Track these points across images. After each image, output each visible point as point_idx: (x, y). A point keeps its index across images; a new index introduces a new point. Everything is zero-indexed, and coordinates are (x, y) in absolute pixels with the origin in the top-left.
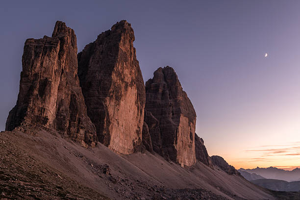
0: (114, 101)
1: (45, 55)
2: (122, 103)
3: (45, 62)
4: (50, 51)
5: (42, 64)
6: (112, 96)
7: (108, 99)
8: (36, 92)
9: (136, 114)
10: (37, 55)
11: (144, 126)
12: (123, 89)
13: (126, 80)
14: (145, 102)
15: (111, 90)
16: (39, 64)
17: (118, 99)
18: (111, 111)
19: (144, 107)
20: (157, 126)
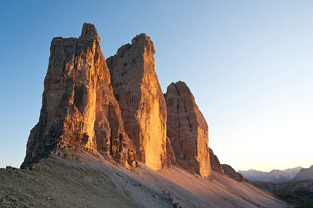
0: (145, 114)
1: (79, 55)
2: (151, 116)
3: (79, 65)
4: (85, 52)
5: (76, 66)
6: (143, 108)
7: (139, 112)
8: (71, 102)
9: (160, 128)
10: (69, 56)
11: (167, 140)
12: (151, 102)
13: (152, 92)
14: (166, 116)
15: (142, 102)
16: (72, 67)
17: (148, 111)
18: (143, 125)
19: (166, 121)
20: (176, 139)
